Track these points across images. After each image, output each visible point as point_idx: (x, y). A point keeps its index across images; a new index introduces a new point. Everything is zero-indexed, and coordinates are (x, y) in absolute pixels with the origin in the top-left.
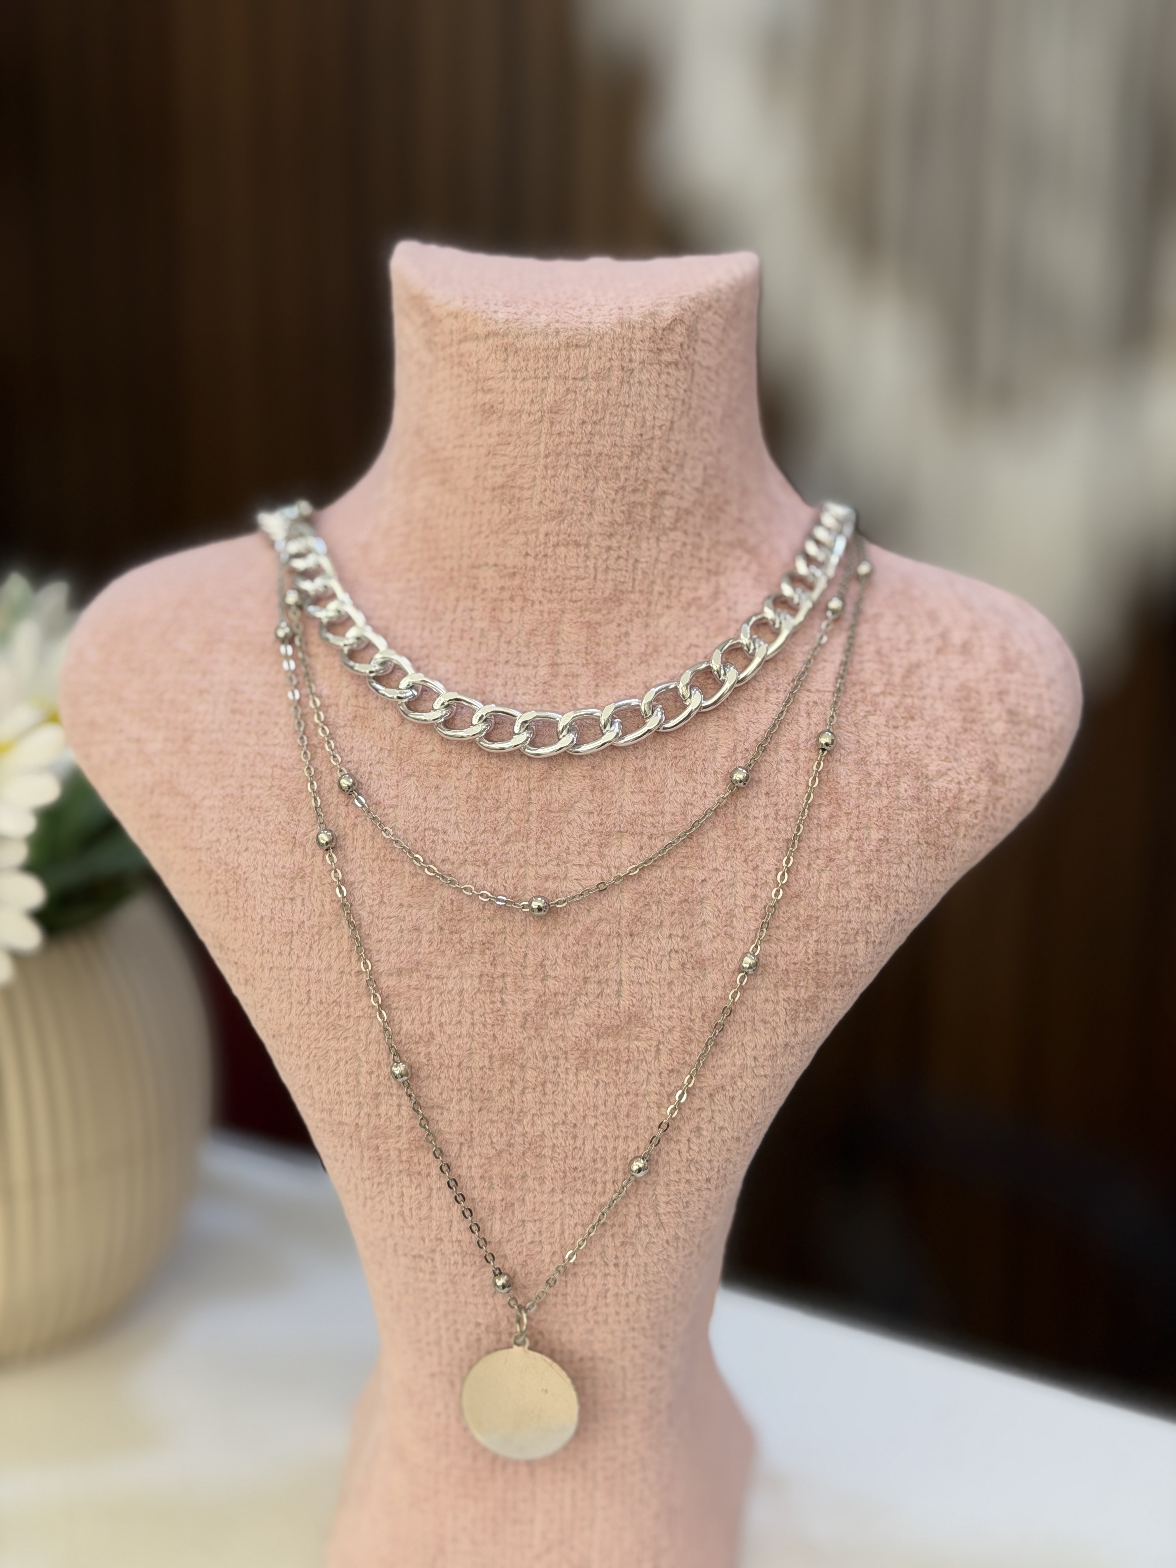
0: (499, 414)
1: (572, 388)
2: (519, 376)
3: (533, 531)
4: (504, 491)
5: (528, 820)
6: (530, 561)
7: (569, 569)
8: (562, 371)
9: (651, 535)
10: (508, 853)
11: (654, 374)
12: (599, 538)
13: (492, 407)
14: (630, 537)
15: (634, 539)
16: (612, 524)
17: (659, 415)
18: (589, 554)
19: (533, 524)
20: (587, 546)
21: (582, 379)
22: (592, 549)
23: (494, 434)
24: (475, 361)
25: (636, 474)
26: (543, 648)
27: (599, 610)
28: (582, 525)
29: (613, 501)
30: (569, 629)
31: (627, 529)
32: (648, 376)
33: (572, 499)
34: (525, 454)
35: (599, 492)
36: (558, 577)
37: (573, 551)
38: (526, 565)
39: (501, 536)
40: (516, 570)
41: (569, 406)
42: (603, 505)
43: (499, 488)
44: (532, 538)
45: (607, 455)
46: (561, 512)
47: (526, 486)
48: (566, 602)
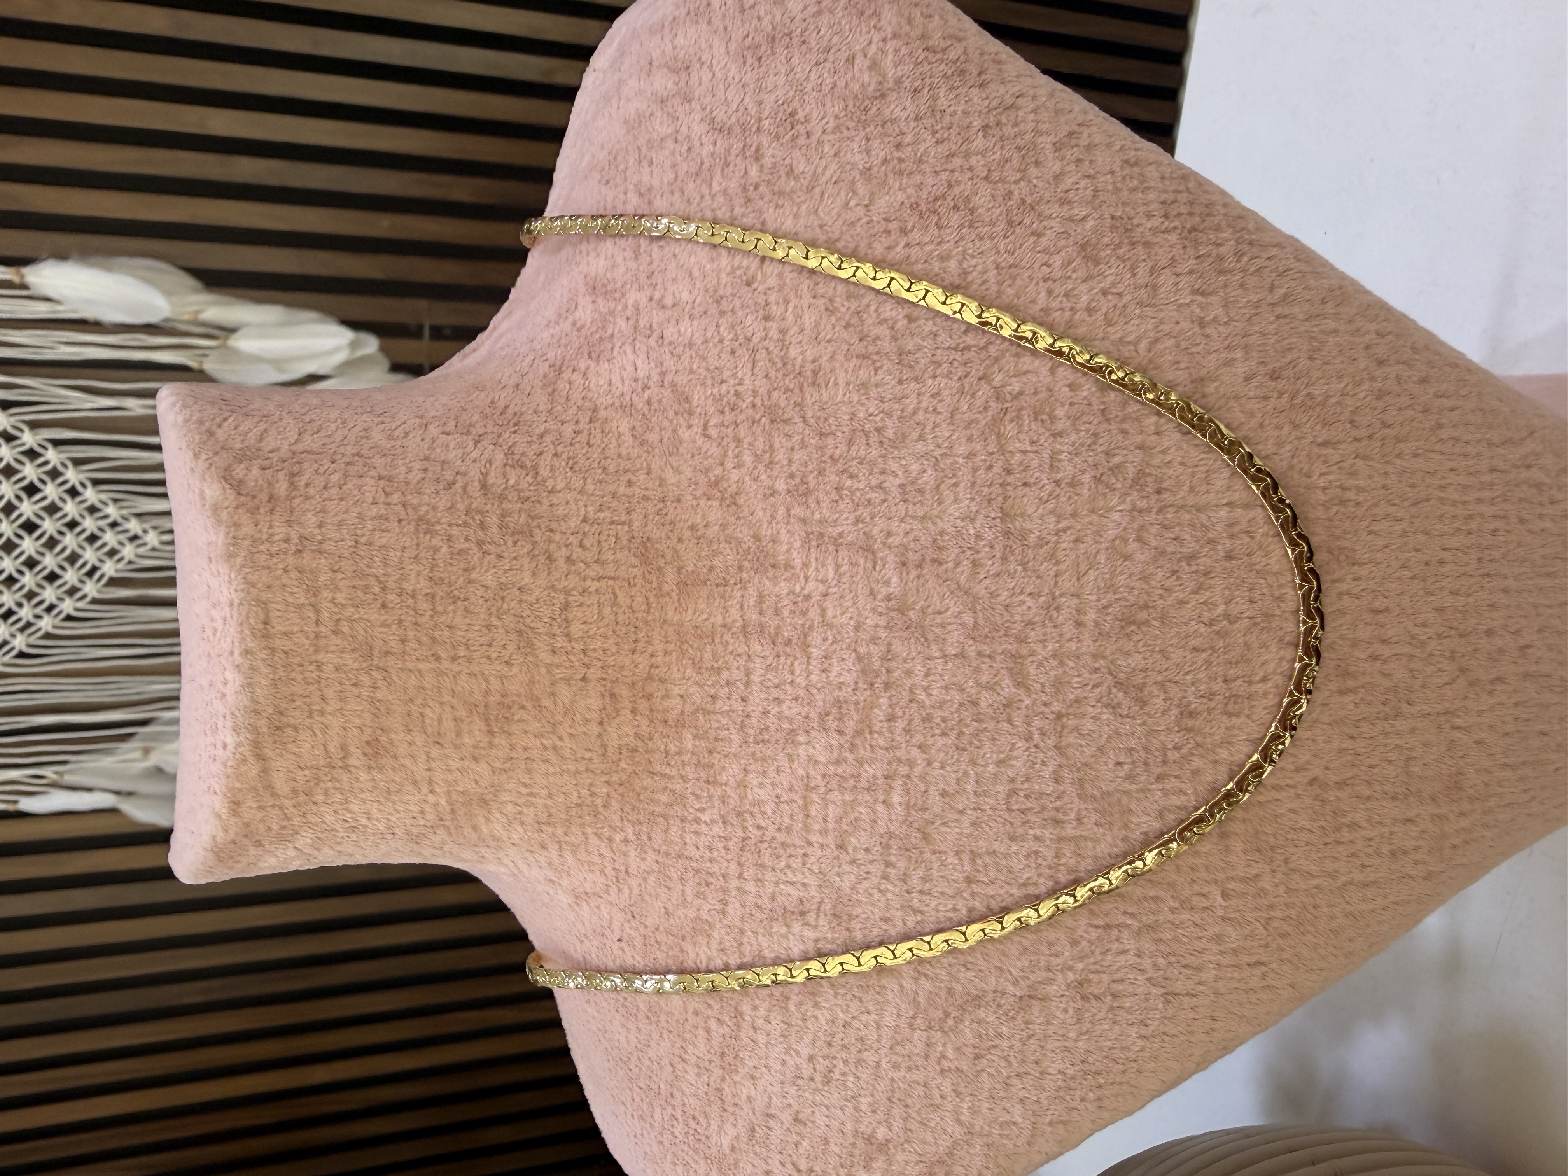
0: (379, 732)
1: (331, 625)
2: (318, 707)
3: (549, 672)
4: (492, 718)
5: (989, 657)
6: (594, 673)
7: (601, 617)
8: (307, 642)
9: (545, 501)
10: (1043, 685)
11: (307, 506)
12: (556, 575)
13: (368, 743)
14: (551, 531)
15: (554, 526)
16: (533, 557)
17: (369, 497)
18: (580, 589)
19: (539, 674)
20: (567, 592)
21: (317, 612)
22: (572, 585)
23: (409, 738)
24: (300, 773)
25: (458, 525)
26: (720, 648)
27: (660, 569)
28: (537, 600)
29: (500, 557)
30: (690, 612)
31: (538, 535)
32: (309, 515)
33: (499, 619)
34: (435, 690)
35: (489, 578)
36: (614, 632)
37: (575, 613)
38: (599, 680)
39: (559, 718)
40: (607, 694)
41: (360, 628)
42: (506, 571)
43: (489, 725)
44: (559, 673)
45: (432, 570)
46: (520, 633)
47: (484, 685)
48: (650, 618)
